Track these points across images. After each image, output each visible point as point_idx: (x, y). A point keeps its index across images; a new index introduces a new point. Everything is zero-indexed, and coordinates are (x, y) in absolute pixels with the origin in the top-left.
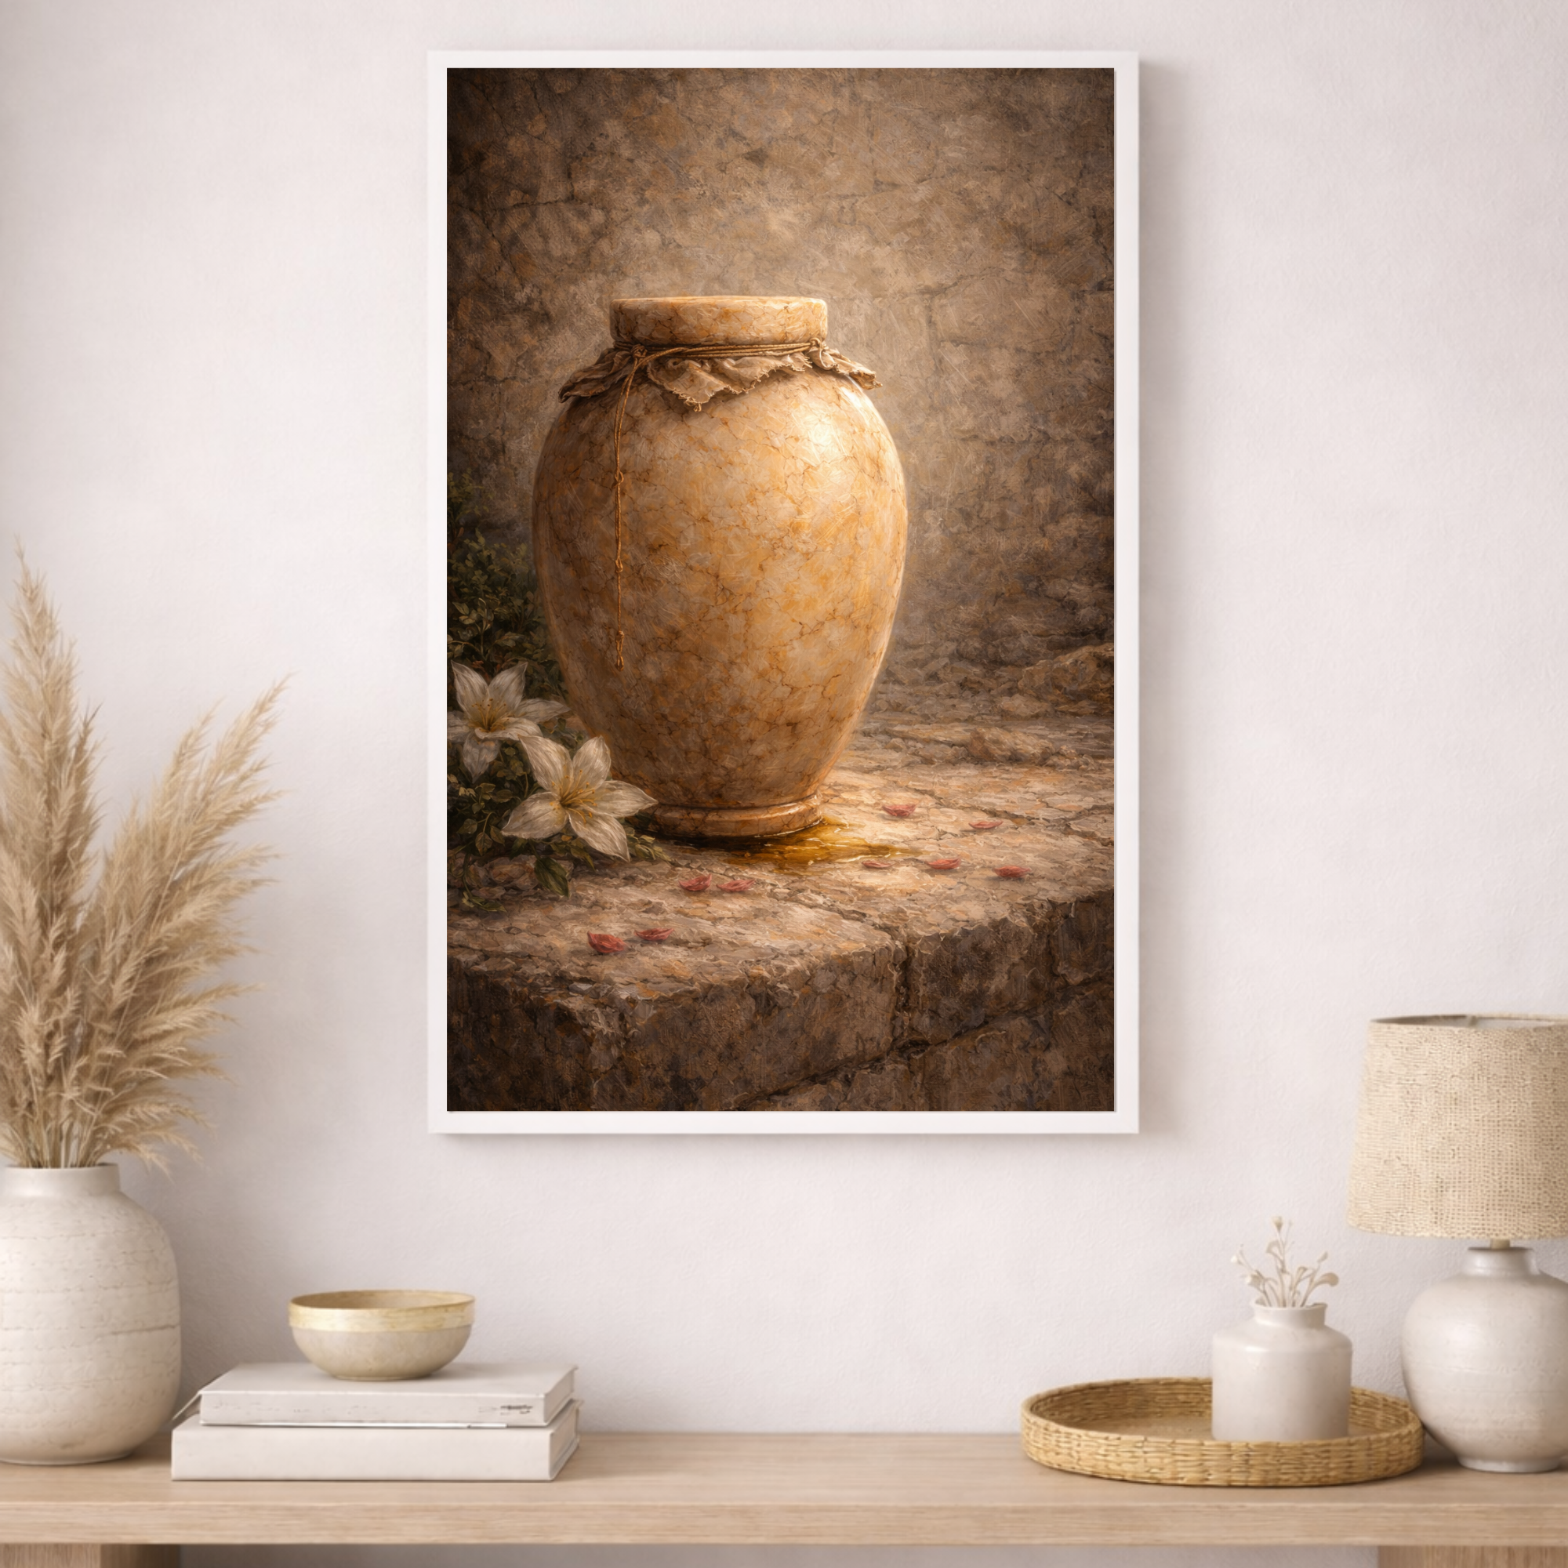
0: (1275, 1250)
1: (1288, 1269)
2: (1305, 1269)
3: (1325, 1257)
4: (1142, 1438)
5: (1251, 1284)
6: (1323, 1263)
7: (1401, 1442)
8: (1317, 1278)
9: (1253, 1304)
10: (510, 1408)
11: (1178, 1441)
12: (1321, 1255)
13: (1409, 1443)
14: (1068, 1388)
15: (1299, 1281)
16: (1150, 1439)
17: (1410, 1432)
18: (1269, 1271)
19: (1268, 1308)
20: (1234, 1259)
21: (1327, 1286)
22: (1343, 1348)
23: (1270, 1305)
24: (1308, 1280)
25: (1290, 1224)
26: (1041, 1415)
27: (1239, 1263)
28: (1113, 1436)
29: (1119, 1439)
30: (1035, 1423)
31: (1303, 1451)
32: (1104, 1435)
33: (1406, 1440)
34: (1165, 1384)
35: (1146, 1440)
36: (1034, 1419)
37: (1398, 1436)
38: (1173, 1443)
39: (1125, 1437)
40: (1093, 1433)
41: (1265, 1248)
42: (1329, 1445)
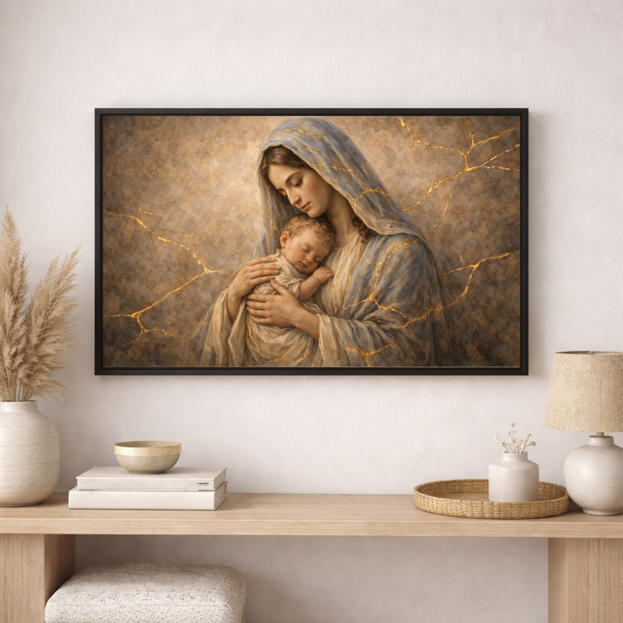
0: (511, 434)
1: (516, 440)
2: (522, 441)
3: (530, 435)
4: (460, 501)
5: (502, 446)
6: (529, 438)
7: (559, 503)
8: (528, 443)
9: (503, 453)
10: (200, 484)
11: (474, 502)
12: (528, 435)
13: (563, 503)
14: (433, 482)
15: (520, 445)
16: (463, 501)
17: (563, 500)
18: (509, 441)
19: (509, 454)
20: (495, 437)
21: (531, 446)
22: (536, 468)
23: (509, 453)
24: (524, 444)
25: (517, 425)
26: (421, 492)
27: (497, 439)
28: (449, 500)
29: (451, 501)
30: (420, 495)
31: (520, 505)
32: (446, 499)
33: (561, 502)
34: (470, 482)
35: (461, 501)
36: (419, 494)
37: (558, 501)
38: (472, 503)
39: (454, 501)
40: (441, 499)
41: (508, 433)
42: (531, 504)
